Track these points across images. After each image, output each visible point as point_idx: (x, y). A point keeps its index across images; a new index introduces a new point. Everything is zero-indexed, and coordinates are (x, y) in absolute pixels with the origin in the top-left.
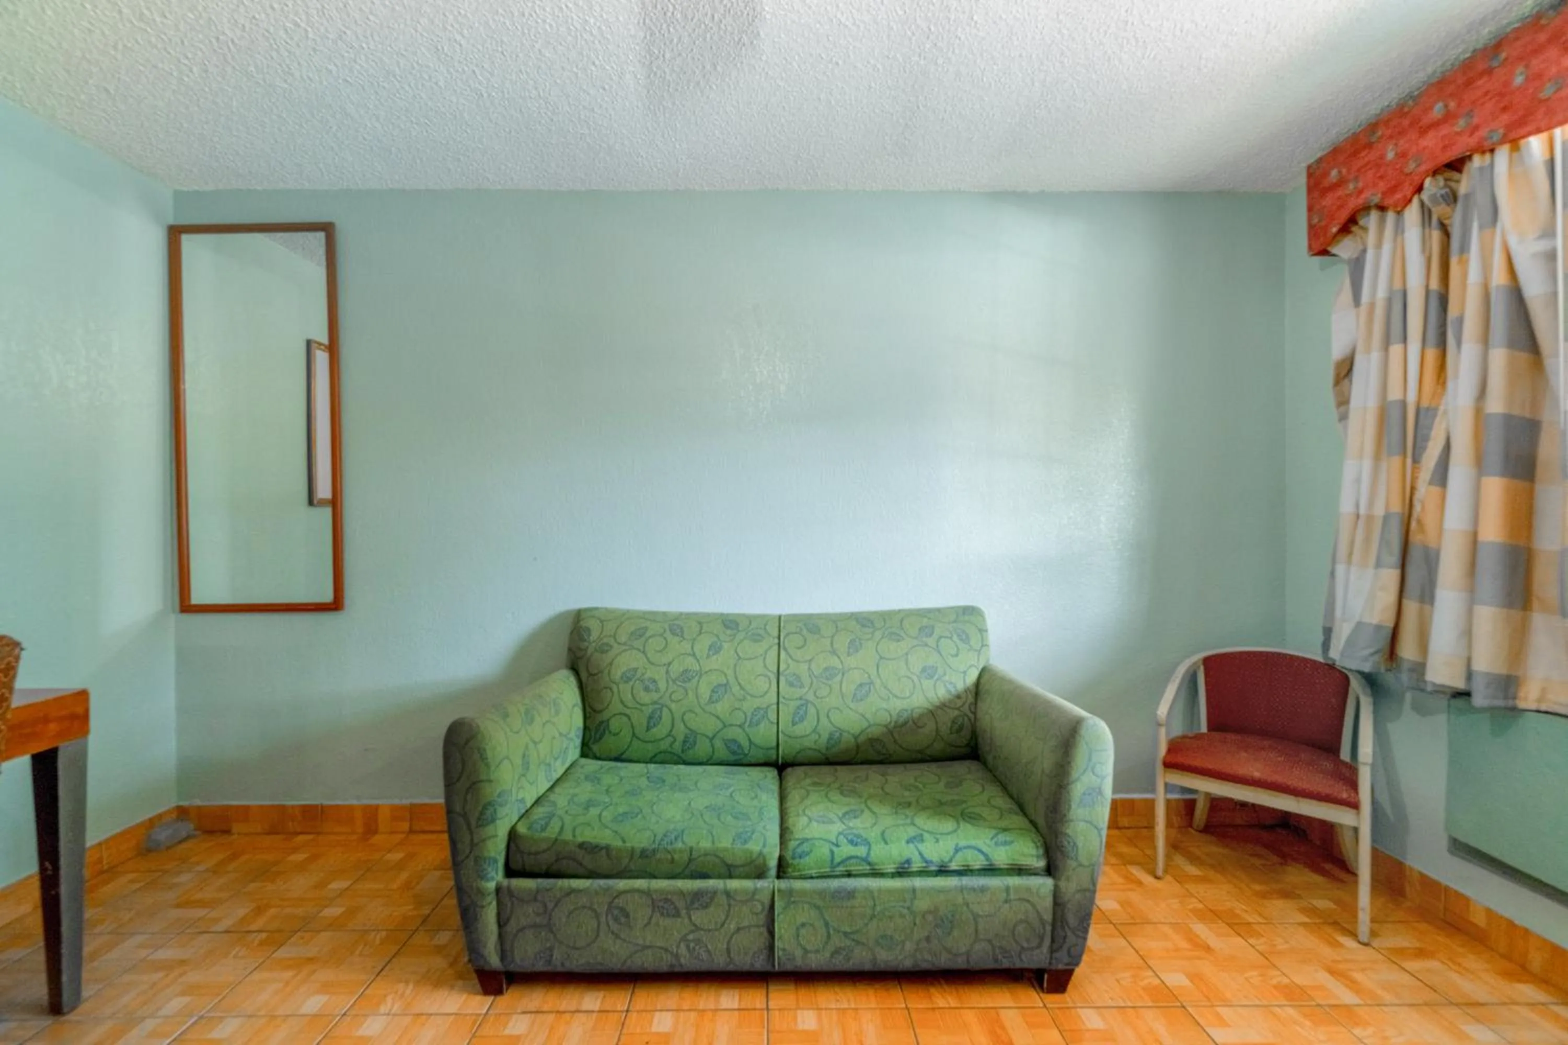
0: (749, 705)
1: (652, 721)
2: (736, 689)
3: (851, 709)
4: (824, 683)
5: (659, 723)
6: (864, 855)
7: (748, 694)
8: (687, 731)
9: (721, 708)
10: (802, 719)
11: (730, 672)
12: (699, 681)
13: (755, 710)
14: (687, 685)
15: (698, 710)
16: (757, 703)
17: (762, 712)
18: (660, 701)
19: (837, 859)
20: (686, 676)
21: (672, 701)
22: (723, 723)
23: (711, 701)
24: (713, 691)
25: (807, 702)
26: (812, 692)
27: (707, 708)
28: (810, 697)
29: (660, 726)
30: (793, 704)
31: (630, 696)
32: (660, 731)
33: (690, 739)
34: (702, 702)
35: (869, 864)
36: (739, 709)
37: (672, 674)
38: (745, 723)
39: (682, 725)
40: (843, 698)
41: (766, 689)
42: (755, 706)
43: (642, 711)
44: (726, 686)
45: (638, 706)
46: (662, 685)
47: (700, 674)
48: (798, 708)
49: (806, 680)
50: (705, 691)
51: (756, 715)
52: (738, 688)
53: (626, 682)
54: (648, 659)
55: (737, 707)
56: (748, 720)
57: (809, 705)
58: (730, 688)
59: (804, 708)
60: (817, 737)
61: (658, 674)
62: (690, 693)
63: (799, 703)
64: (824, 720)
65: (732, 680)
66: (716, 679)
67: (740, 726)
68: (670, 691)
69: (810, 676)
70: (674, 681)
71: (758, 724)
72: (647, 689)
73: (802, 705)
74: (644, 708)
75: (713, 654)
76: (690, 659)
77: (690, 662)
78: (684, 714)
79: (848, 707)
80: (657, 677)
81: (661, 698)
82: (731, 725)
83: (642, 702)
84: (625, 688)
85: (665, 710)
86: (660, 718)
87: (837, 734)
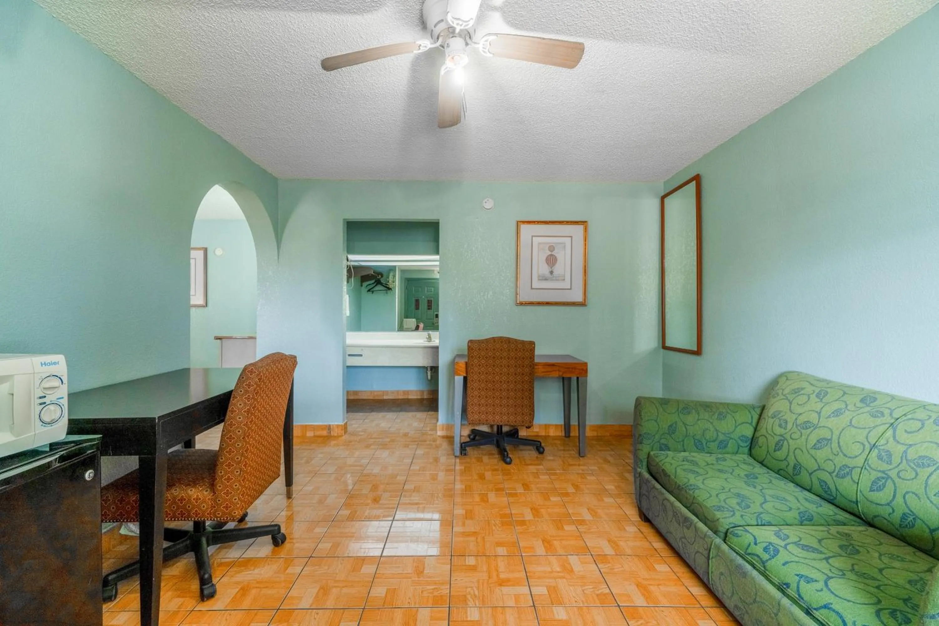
0: (840, 461)
1: (778, 447)
2: (835, 445)
3: (931, 502)
4: (912, 468)
5: (780, 449)
6: (764, 559)
7: (841, 451)
8: (796, 462)
9: (821, 455)
10: (880, 489)
11: (836, 433)
12: (812, 431)
13: (843, 466)
14: (803, 431)
15: (804, 450)
16: (846, 461)
17: (848, 470)
18: (785, 436)
19: (749, 551)
20: (807, 425)
21: (791, 438)
22: (819, 466)
23: (815, 447)
24: (818, 441)
25: (889, 477)
26: (896, 470)
27: (813, 452)
28: (893, 474)
29: (780, 451)
30: (874, 475)
31: (771, 426)
32: (781, 454)
33: (798, 467)
34: (809, 446)
35: (764, 567)
36: (831, 460)
37: (798, 421)
38: (834, 472)
39: (793, 457)
40: (926, 487)
41: (857, 454)
42: (844, 463)
43: (774, 437)
44: (829, 440)
45: (773, 434)
46: (789, 426)
47: (816, 427)
48: (878, 479)
49: (896, 460)
50: (813, 439)
51: (843, 470)
52: (837, 445)
53: (772, 418)
54: (790, 407)
55: (831, 458)
56: (836, 471)
57: (889, 480)
58: (831, 443)
59: (884, 481)
60: (891, 511)
61: (790, 418)
62: (803, 437)
63: (880, 475)
64: (899, 499)
65: (835, 438)
66: (824, 433)
67: (830, 473)
68: (792, 431)
69: (902, 458)
70: (797, 426)
71: (843, 477)
72: (780, 426)
73: (883, 478)
74: (775, 436)
75: (833, 416)
76: (816, 415)
77: (813, 418)
78: (796, 449)
79: (928, 498)
80: (789, 420)
81: (786, 433)
82: (824, 470)
83: (775, 432)
84: (771, 421)
85: (785, 442)
86: (782, 445)
87: (911, 518)
